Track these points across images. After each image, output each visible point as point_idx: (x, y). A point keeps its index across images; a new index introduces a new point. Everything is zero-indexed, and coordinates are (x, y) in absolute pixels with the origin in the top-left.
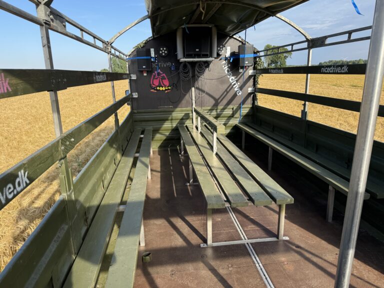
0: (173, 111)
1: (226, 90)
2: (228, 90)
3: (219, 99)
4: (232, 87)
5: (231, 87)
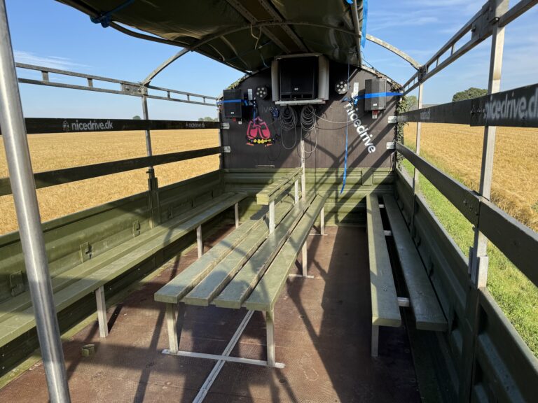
0: (274, 173)
1: (351, 145)
2: (354, 145)
3: (340, 157)
4: (361, 140)
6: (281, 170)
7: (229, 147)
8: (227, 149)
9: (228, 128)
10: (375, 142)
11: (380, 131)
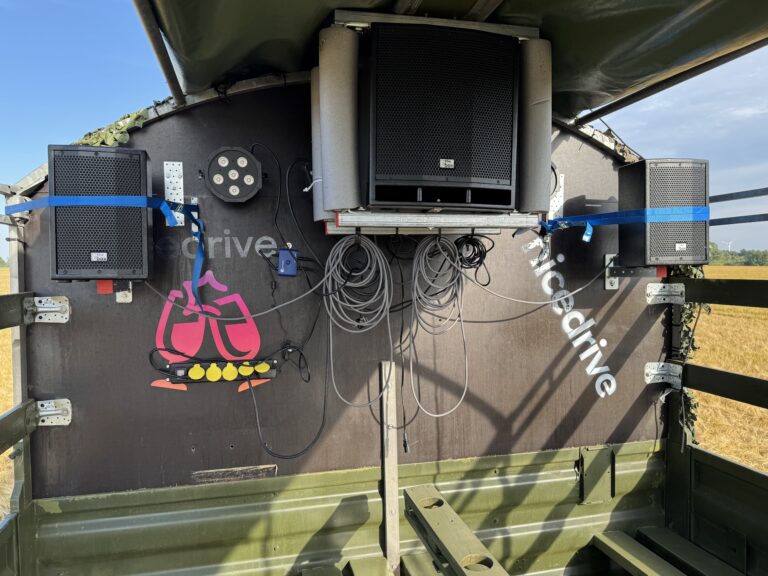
0: (275, 493)
1: (548, 373)
2: (557, 373)
3: (514, 415)
4: (576, 358)
5: (568, 356)
6: (304, 479)
7: (66, 403)
8: (57, 413)
9: (63, 318)
10: (615, 362)
11: (626, 329)
